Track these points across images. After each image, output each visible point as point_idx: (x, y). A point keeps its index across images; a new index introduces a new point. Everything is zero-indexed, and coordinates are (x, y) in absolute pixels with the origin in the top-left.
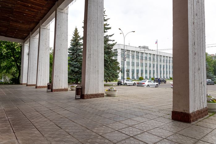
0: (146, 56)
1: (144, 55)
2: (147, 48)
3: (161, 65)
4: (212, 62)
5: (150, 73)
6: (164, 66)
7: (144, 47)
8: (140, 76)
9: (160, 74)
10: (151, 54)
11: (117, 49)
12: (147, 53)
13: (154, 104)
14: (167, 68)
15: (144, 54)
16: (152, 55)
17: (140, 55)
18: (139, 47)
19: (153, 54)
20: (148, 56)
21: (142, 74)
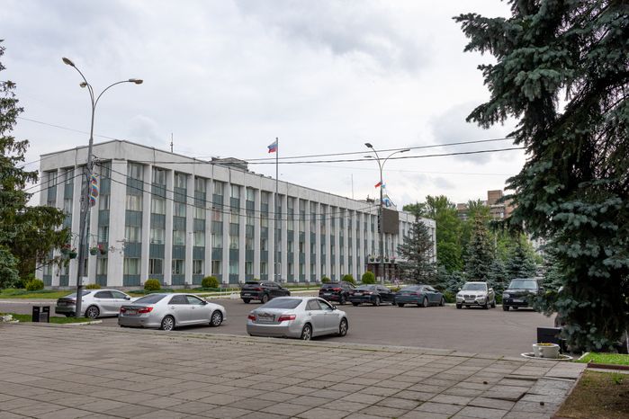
0: (235, 196)
1: (230, 193)
2: (241, 166)
3: (291, 234)
4: (459, 228)
5: (249, 262)
6: (302, 236)
7: (232, 163)
8: (208, 272)
9: (290, 264)
10: (254, 190)
11: (109, 161)
12: (240, 187)
13: (288, 386)
14: (313, 244)
15: (229, 188)
16: (259, 195)
17: (211, 189)
18: (213, 159)
19: (262, 191)
20: (245, 196)
21: (217, 263)
